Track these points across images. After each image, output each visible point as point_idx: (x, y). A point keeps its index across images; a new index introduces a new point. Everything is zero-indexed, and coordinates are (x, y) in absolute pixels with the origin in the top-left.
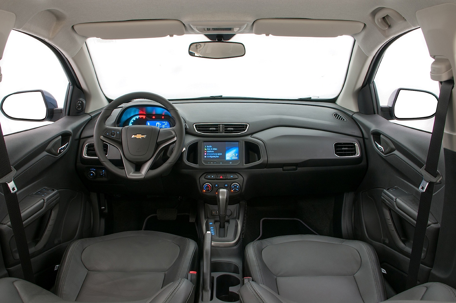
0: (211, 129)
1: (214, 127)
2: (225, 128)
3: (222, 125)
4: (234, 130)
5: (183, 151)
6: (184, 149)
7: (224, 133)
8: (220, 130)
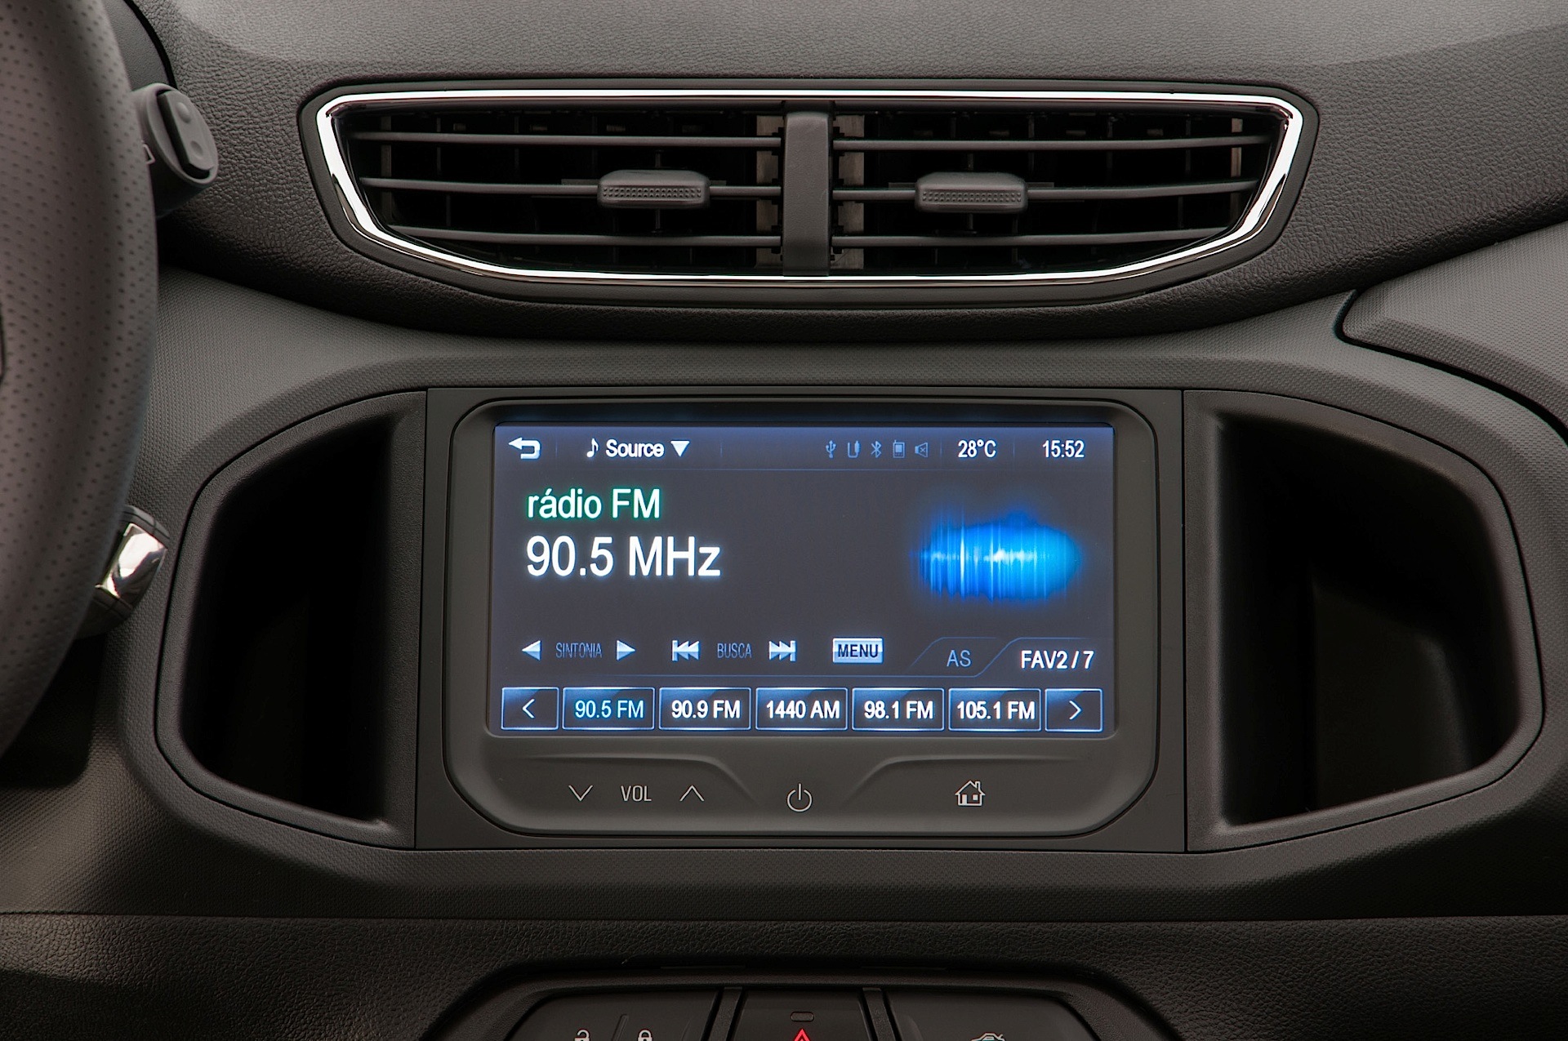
0: (616, 187)
1: (675, 159)
2: (880, 169)
3: (821, 120)
4: (1038, 215)
5: (109, 585)
6: (138, 548)
7: (857, 259)
8: (778, 200)
